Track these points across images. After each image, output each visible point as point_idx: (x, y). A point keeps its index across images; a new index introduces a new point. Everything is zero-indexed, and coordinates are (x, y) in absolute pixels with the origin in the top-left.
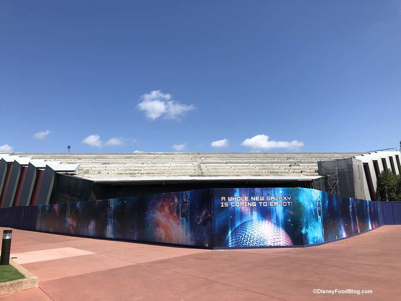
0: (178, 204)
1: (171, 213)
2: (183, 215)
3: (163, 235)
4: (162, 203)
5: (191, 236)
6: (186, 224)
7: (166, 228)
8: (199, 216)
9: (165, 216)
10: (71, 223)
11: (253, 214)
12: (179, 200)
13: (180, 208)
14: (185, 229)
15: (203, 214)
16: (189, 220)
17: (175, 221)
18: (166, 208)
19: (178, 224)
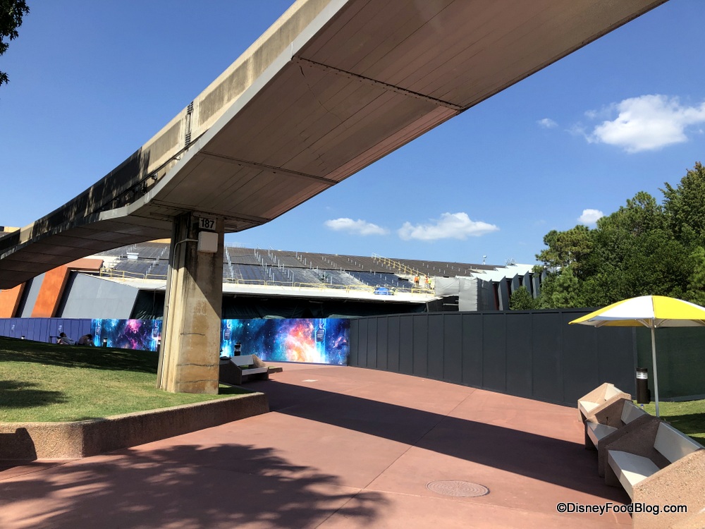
0: (313, 331)
1: (306, 337)
4: (296, 329)
5: (326, 357)
6: (322, 347)
7: (298, 350)
8: (335, 341)
9: (298, 340)
12: (314, 327)
14: (320, 351)
15: (338, 340)
17: (309, 344)
18: (300, 333)
19: (313, 347)
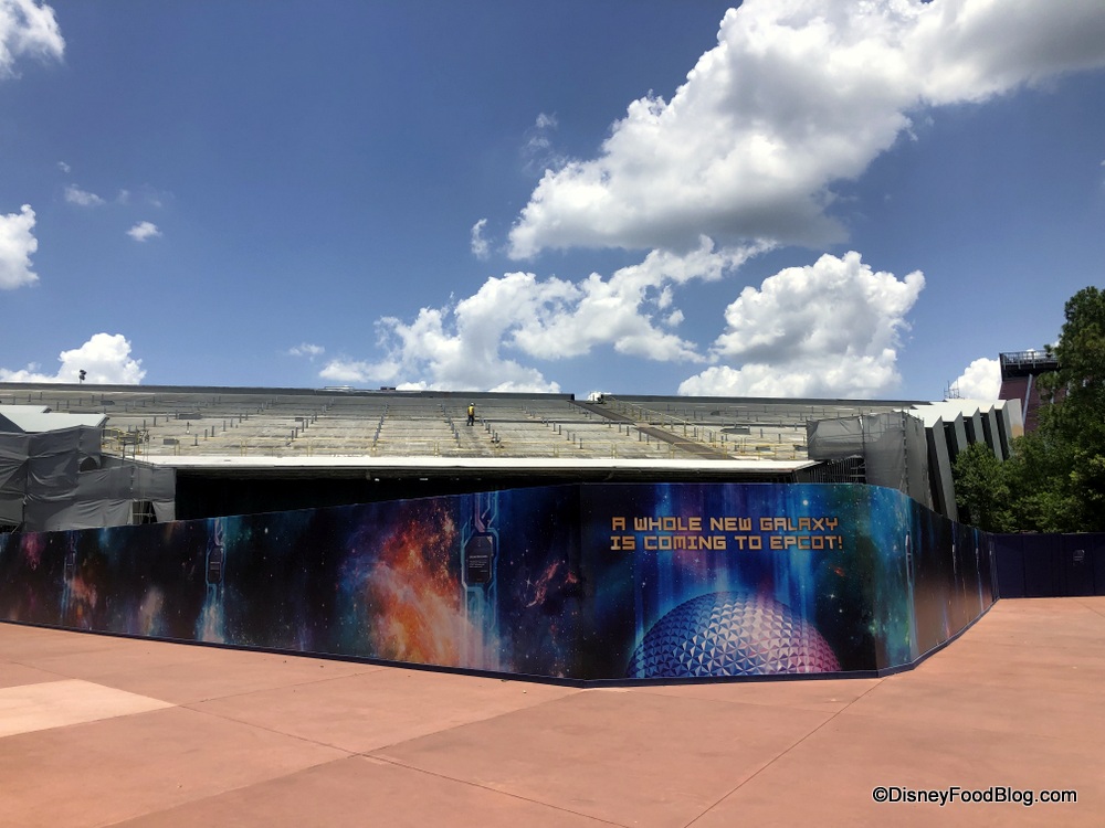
0: (456, 541)
1: (431, 567)
2: (475, 576)
3: (400, 640)
4: (399, 537)
5: (502, 646)
6: (486, 607)
7: (409, 616)
8: (533, 581)
9: (408, 579)
10: (79, 595)
11: (715, 576)
12: (457, 527)
13: (463, 552)
14: (480, 623)
15: (547, 575)
16: (495, 593)
17: (442, 595)
18: (412, 552)
19: (457, 606)
